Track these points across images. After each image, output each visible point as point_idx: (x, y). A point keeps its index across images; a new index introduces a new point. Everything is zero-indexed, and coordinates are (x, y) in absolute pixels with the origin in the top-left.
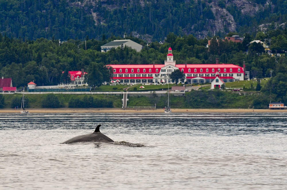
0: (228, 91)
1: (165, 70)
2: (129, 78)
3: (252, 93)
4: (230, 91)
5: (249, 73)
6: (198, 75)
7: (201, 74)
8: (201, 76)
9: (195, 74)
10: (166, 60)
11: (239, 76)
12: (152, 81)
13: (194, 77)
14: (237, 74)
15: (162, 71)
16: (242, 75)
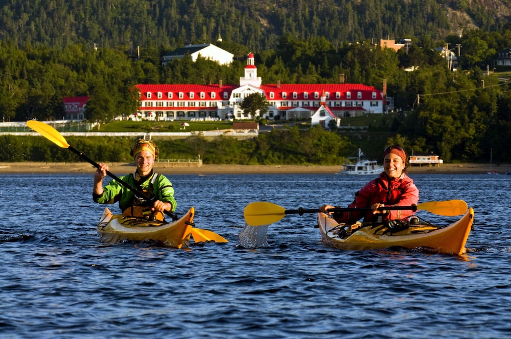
0: (341, 132)
1: (240, 94)
2: (174, 108)
3: (382, 136)
4: (344, 131)
5: (393, 101)
6: (300, 104)
7: (306, 102)
8: (306, 105)
9: (295, 102)
10: (243, 75)
11: (374, 105)
12: (216, 113)
13: (292, 108)
14: (371, 103)
15: (234, 97)
16: (380, 103)
